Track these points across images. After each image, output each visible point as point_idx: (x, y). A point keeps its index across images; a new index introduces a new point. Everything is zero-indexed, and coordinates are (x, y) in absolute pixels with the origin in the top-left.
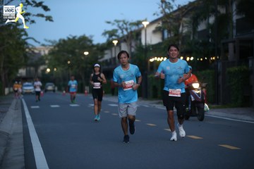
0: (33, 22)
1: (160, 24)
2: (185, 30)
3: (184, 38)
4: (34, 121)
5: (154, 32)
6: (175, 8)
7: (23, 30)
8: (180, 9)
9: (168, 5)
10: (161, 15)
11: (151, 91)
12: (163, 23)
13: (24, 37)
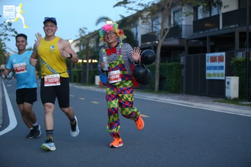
0: (9, 40)
1: (79, 42)
2: (92, 45)
3: (91, 50)
4: (8, 93)
5: (76, 46)
6: (87, 33)
7: (4, 43)
8: (90, 34)
9: (83, 32)
10: (79, 37)
11: (72, 78)
12: (81, 41)
13: (4, 48)
